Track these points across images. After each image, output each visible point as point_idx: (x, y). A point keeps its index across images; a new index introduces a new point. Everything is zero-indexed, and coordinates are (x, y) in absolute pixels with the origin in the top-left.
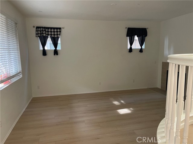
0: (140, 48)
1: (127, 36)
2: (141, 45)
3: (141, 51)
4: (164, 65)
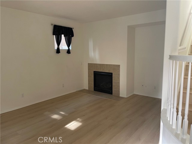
0: (67, 48)
1: (54, 34)
2: (69, 46)
3: (69, 52)
4: (90, 66)
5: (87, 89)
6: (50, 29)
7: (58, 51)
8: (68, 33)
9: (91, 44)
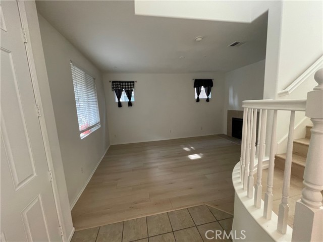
0: (207, 97)
1: (194, 87)
2: (208, 95)
3: (208, 100)
4: (230, 112)
5: (226, 134)
6: (193, 83)
7: (198, 100)
8: (208, 84)
9: (231, 92)
